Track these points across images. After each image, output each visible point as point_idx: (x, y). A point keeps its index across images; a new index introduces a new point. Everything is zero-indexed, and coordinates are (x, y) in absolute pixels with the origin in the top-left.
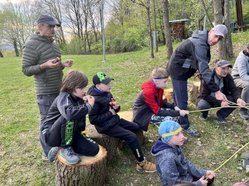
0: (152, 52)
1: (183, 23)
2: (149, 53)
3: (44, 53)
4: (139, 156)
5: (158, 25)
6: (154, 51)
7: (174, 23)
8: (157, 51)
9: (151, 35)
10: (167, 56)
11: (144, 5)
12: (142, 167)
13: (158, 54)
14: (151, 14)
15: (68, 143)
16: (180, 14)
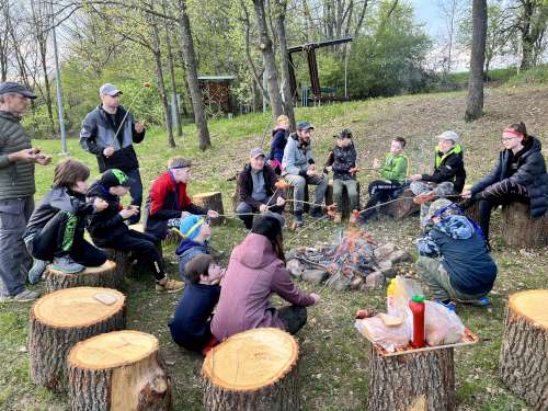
0: (171, 135)
1: (227, 83)
2: (164, 138)
3: (13, 136)
4: (158, 271)
5: (180, 81)
6: (175, 133)
7: (210, 82)
8: (180, 134)
9: (166, 104)
10: (198, 144)
11: (148, 46)
12: (163, 286)
13: (182, 139)
14: (164, 57)
15: (66, 249)
16: (223, 64)
